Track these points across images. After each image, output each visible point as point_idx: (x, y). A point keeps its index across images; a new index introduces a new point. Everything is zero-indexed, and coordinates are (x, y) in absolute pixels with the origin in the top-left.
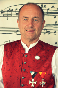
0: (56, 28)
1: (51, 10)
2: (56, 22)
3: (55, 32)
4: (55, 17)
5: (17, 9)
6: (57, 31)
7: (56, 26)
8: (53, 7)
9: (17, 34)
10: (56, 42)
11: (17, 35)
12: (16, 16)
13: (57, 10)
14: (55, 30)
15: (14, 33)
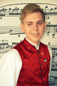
2: (49, 22)
4: (48, 18)
5: (10, 9)
6: (50, 32)
8: (47, 7)
11: (10, 34)
12: (9, 15)
13: (50, 10)
15: (8, 33)
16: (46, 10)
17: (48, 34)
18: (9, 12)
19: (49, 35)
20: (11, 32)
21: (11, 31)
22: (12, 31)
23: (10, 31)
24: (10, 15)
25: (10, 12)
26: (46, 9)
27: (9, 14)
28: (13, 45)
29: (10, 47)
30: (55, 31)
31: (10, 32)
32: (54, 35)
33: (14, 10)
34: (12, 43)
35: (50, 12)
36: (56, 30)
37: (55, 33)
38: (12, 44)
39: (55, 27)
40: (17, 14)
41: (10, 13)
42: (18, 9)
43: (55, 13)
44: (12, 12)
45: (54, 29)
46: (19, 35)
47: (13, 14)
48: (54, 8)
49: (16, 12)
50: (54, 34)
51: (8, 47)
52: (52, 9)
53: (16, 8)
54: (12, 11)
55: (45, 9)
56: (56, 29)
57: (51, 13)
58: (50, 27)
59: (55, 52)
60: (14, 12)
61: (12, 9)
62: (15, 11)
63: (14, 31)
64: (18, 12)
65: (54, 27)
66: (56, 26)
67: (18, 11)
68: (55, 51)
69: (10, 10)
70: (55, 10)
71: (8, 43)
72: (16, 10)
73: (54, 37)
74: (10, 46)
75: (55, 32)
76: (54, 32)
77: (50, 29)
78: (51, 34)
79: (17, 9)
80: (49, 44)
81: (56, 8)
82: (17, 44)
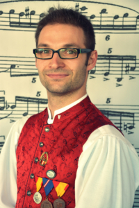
0: (109, 63)
1: (99, 19)
2: (110, 49)
3: (106, 74)
4: (107, 38)
5: (12, 12)
6: (111, 72)
7: (109, 59)
8: (104, 11)
9: (12, 74)
10: (108, 99)
11: (12, 76)
12: (9, 28)
13: (112, 19)
14: (107, 69)
15: (5, 71)
16: (103, 19)
17: (107, 77)
18: (8, 20)
19: (107, 79)
20: (13, 70)
21: (13, 67)
22: (16, 67)
23: (9, 66)
24: (10, 26)
25: (12, 20)
26: (103, 15)
27: (8, 24)
28: (17, 102)
29: (10, 109)
30: (122, 71)
31: (9, 70)
32: (119, 80)
33: (21, 14)
34: (16, 97)
35: (111, 23)
36: (124, 69)
37: (123, 76)
38: (16, 100)
39: (124, 62)
40: (30, 25)
41: (11, 23)
42: (33, 13)
43: (123, 26)
44: (17, 20)
45: (121, 65)
46: (34, 79)
47: (19, 24)
48: (121, 15)
49: (28, 21)
50: (120, 76)
51: (4, 108)
52: (116, 17)
53: (28, 10)
54: (18, 16)
55: (99, 15)
56: (124, 65)
57: (113, 27)
58: (112, 61)
59: (122, 122)
60: (22, 21)
61: (18, 11)
62: (24, 17)
63: (20, 67)
64: (33, 21)
65: (120, 60)
66: (125, 59)
67: (32, 16)
69: (12, 16)
70: (125, 19)
71: (4, 98)
72: (28, 14)
73: (120, 85)
74: (11, 105)
75: (124, 73)
76: (120, 73)
77: (111, 65)
78: (112, 79)
79: (29, 12)
80: (108, 101)
81: (126, 15)
82: (28, 101)
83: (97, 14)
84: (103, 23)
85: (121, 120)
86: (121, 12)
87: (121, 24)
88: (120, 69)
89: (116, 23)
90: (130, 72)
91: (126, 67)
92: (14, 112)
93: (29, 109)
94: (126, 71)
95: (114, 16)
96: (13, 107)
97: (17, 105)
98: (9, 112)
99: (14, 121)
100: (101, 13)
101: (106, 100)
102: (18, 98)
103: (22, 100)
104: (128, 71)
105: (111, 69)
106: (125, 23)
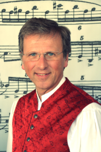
16: (75, 13)
17: (80, 59)
18: (1, 17)
19: (81, 61)
20: (6, 56)
21: (6, 54)
22: (8, 54)
24: (3, 22)
25: (4, 17)
26: (75, 10)
27: (1, 20)
28: (10, 81)
29: (4, 87)
30: (92, 53)
31: (3, 57)
32: (90, 61)
33: (11, 12)
34: (9, 78)
35: (82, 16)
36: (94, 52)
37: (94, 58)
38: (9, 80)
39: (94, 46)
40: (19, 20)
41: (3, 19)
42: (20, 11)
43: (92, 18)
44: (8, 17)
45: (91, 49)
47: (10, 20)
48: (90, 9)
49: (17, 17)
50: (91, 58)
52: (86, 11)
53: (16, 9)
54: (8, 14)
55: (72, 10)
56: (94, 49)
57: (84, 19)
58: (84, 46)
59: (94, 94)
60: (12, 17)
61: (8, 10)
62: (13, 14)
63: (12, 54)
64: (20, 17)
65: (90, 45)
66: (95, 44)
67: (20, 14)
68: (94, 91)
69: (4, 14)
70: (93, 12)
72: (16, 12)
73: (91, 65)
74: (5, 84)
75: (94, 55)
76: (91, 55)
77: (83, 49)
78: (85, 60)
79: (17, 10)
80: (82, 77)
81: (93, 9)
82: (18, 80)
83: (71, 9)
84: (76, 17)
85: (93, 93)
86: (89, 7)
87: (90, 16)
88: (91, 52)
89: (86, 16)
90: (99, 54)
91: (95, 50)
92: (8, 90)
93: (20, 87)
94: (96, 53)
95: (84, 10)
96: (7, 86)
97: (10, 84)
98: (4, 90)
99: (8, 97)
100: (74, 9)
101: (80, 77)
102: (11, 79)
103: (13, 80)
104: (97, 53)
105: (83, 52)
106: (93, 16)
